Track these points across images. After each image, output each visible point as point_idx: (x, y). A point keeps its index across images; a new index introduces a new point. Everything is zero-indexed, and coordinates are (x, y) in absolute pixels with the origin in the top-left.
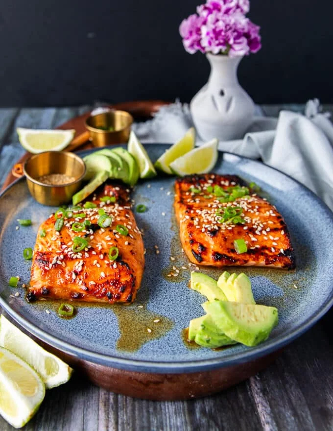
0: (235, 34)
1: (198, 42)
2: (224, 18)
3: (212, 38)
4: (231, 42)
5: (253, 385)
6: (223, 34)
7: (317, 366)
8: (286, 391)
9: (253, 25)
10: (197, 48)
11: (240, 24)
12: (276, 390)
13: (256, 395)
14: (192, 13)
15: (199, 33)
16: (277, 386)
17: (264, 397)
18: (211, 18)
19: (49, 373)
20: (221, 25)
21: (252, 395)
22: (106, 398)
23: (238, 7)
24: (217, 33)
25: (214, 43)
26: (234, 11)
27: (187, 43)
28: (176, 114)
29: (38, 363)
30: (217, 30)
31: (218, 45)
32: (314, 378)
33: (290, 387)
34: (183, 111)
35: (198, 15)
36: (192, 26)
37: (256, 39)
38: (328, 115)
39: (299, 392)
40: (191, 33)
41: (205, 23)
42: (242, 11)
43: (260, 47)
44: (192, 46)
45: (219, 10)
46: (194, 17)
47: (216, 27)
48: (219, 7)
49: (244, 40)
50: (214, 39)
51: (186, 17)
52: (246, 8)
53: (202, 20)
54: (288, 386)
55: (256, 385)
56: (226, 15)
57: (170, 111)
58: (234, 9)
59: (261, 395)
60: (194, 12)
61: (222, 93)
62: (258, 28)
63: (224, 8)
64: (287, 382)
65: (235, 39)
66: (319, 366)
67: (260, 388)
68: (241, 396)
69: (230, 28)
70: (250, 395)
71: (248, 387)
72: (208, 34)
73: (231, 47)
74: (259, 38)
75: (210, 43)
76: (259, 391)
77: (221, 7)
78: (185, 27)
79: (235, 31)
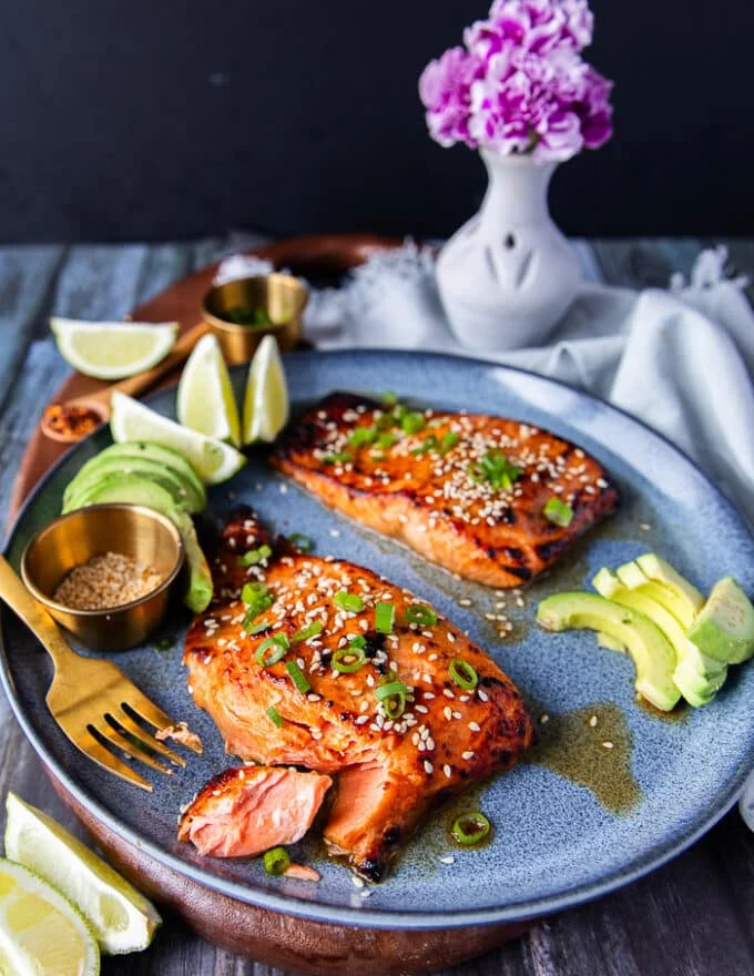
0: (554, 107)
1: (463, 123)
2: (528, 65)
3: (495, 117)
4: (542, 128)
5: (536, 943)
6: (523, 106)
7: (672, 900)
8: (603, 959)
9: (597, 77)
10: (457, 136)
11: (568, 78)
12: (582, 955)
13: (540, 967)
14: (452, 46)
15: (466, 97)
16: (585, 945)
17: (557, 971)
18: (497, 63)
19: (109, 922)
20: (520, 82)
21: (531, 967)
22: (228, 967)
23: (565, 32)
24: (508, 105)
25: (501, 129)
26: (555, 46)
27: (435, 122)
28: (405, 276)
29: (86, 899)
30: (511, 95)
31: (509, 135)
32: (664, 930)
33: (612, 949)
34: (420, 265)
35: (466, 52)
36: (451, 79)
37: (601, 114)
38: (742, 281)
39: (630, 962)
40: (446, 98)
41: (481, 74)
42: (574, 43)
43: (609, 134)
44: (447, 130)
45: (518, 42)
46: (456, 53)
47: (508, 90)
48: (519, 33)
49: (573, 122)
50: (501, 120)
51: (438, 56)
52: (584, 37)
53: (476, 66)
54: (607, 946)
55: (541, 944)
56: (534, 56)
57: (391, 265)
58: (555, 39)
59: (550, 966)
60: (458, 41)
61: (510, 242)
62: (609, 85)
63: (530, 36)
64: (606, 937)
65: (551, 120)
66: (676, 900)
67: (548, 949)
68: (507, 968)
69: (543, 93)
70: (527, 967)
71: (525, 947)
72: (486, 104)
73: (540, 139)
74: (609, 110)
75: (490, 131)
76: (546, 957)
77: (524, 33)
78: (434, 79)
79: (555, 99)
